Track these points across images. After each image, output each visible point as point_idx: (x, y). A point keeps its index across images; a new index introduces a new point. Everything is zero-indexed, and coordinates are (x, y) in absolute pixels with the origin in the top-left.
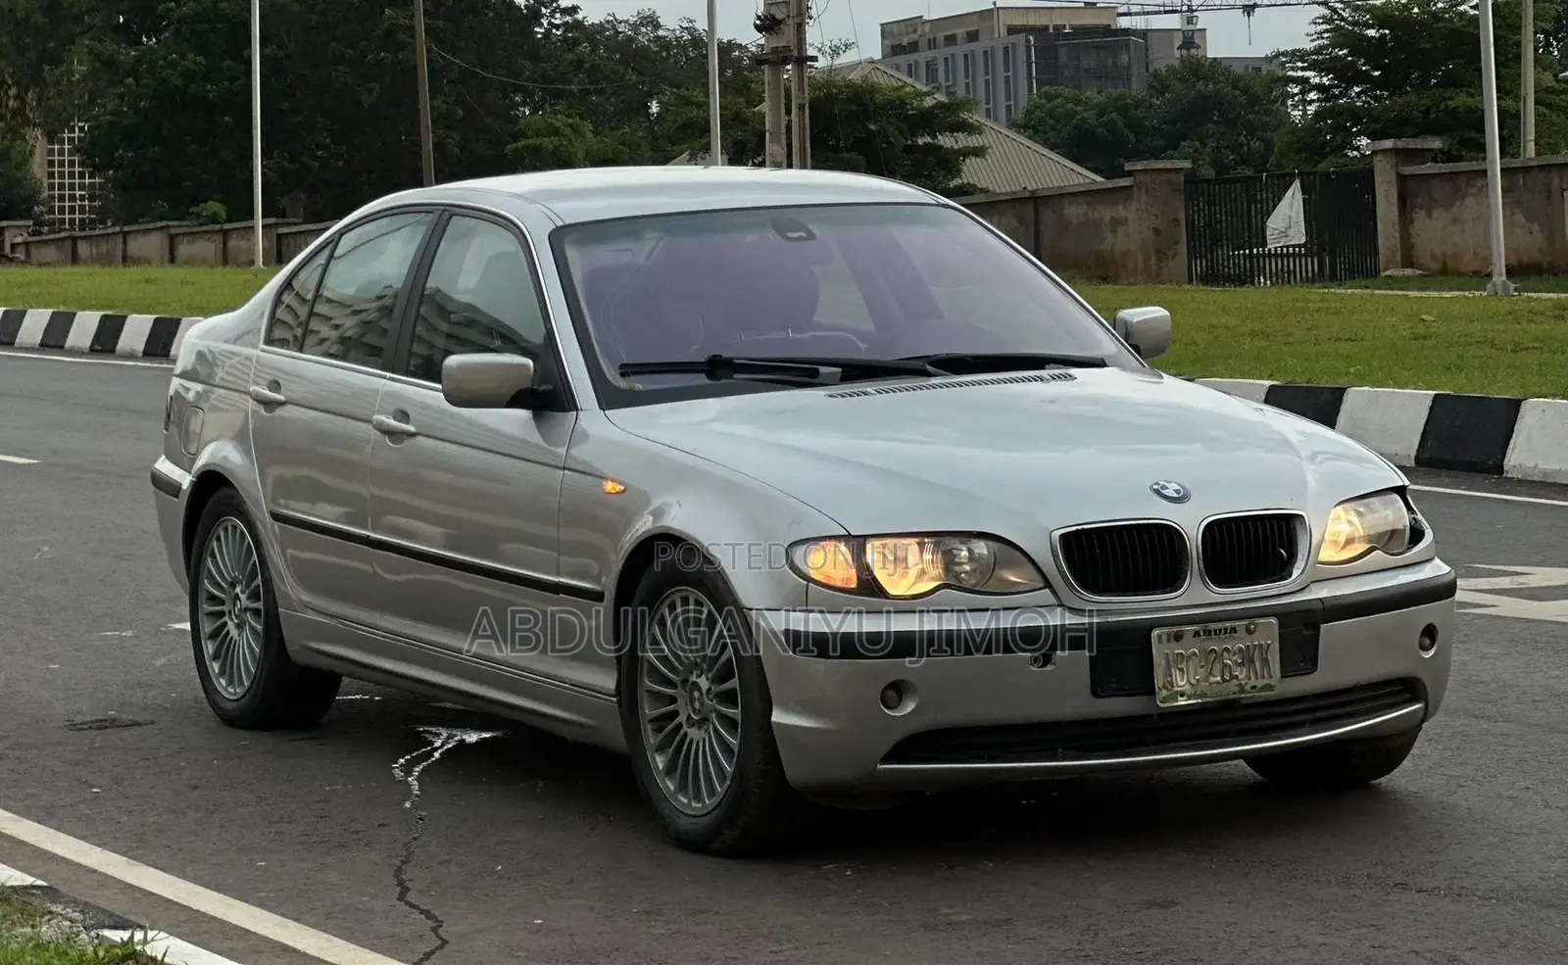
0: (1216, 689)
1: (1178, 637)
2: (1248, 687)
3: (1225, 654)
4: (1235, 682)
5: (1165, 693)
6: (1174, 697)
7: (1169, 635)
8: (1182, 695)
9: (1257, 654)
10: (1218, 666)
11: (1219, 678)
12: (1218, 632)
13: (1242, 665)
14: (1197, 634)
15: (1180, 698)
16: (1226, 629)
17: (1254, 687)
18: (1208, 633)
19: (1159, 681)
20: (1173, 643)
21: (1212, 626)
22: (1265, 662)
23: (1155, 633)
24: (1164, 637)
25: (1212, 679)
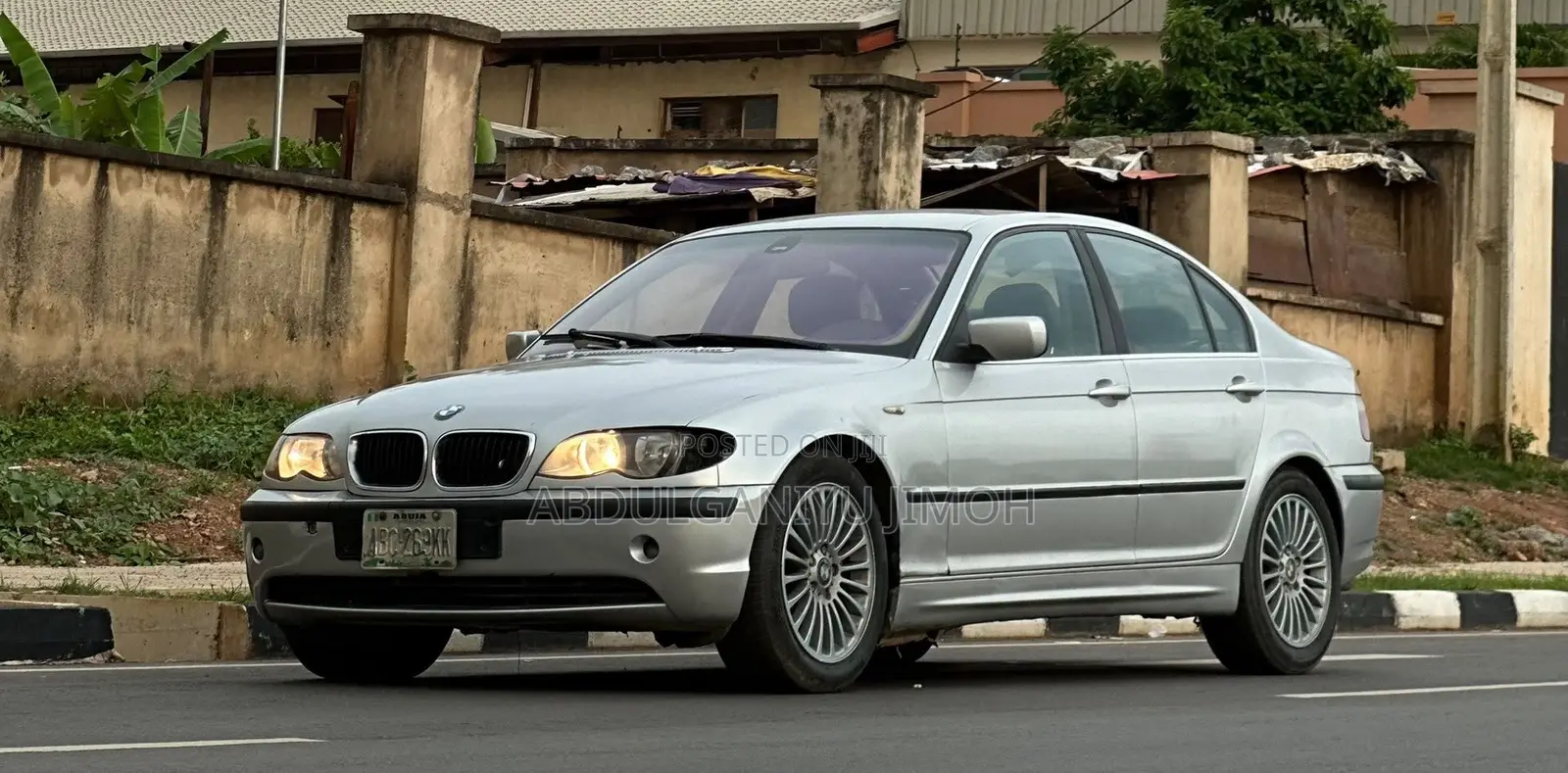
0: (409, 559)
1: (383, 517)
2: (433, 562)
3: (416, 534)
4: (422, 557)
5: (367, 559)
6: (374, 562)
7: (376, 516)
8: (382, 562)
9: (440, 534)
10: (410, 543)
11: (411, 553)
12: (411, 516)
13: (428, 543)
14: (396, 516)
15: (378, 564)
16: (417, 515)
17: (437, 562)
18: (404, 516)
19: (364, 551)
20: (379, 522)
21: (407, 512)
22: (445, 542)
23: (366, 513)
24: (373, 516)
25: (406, 552)
